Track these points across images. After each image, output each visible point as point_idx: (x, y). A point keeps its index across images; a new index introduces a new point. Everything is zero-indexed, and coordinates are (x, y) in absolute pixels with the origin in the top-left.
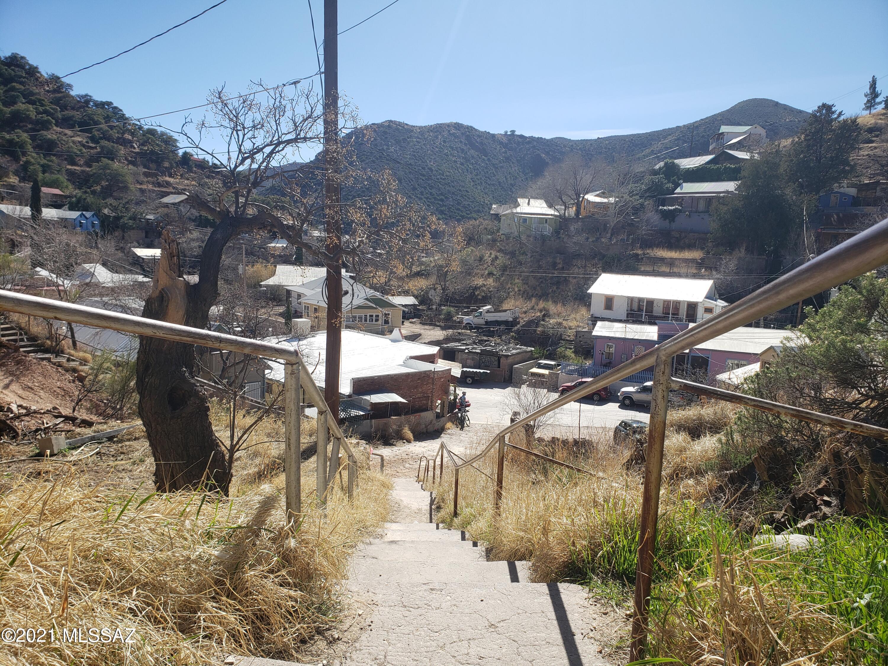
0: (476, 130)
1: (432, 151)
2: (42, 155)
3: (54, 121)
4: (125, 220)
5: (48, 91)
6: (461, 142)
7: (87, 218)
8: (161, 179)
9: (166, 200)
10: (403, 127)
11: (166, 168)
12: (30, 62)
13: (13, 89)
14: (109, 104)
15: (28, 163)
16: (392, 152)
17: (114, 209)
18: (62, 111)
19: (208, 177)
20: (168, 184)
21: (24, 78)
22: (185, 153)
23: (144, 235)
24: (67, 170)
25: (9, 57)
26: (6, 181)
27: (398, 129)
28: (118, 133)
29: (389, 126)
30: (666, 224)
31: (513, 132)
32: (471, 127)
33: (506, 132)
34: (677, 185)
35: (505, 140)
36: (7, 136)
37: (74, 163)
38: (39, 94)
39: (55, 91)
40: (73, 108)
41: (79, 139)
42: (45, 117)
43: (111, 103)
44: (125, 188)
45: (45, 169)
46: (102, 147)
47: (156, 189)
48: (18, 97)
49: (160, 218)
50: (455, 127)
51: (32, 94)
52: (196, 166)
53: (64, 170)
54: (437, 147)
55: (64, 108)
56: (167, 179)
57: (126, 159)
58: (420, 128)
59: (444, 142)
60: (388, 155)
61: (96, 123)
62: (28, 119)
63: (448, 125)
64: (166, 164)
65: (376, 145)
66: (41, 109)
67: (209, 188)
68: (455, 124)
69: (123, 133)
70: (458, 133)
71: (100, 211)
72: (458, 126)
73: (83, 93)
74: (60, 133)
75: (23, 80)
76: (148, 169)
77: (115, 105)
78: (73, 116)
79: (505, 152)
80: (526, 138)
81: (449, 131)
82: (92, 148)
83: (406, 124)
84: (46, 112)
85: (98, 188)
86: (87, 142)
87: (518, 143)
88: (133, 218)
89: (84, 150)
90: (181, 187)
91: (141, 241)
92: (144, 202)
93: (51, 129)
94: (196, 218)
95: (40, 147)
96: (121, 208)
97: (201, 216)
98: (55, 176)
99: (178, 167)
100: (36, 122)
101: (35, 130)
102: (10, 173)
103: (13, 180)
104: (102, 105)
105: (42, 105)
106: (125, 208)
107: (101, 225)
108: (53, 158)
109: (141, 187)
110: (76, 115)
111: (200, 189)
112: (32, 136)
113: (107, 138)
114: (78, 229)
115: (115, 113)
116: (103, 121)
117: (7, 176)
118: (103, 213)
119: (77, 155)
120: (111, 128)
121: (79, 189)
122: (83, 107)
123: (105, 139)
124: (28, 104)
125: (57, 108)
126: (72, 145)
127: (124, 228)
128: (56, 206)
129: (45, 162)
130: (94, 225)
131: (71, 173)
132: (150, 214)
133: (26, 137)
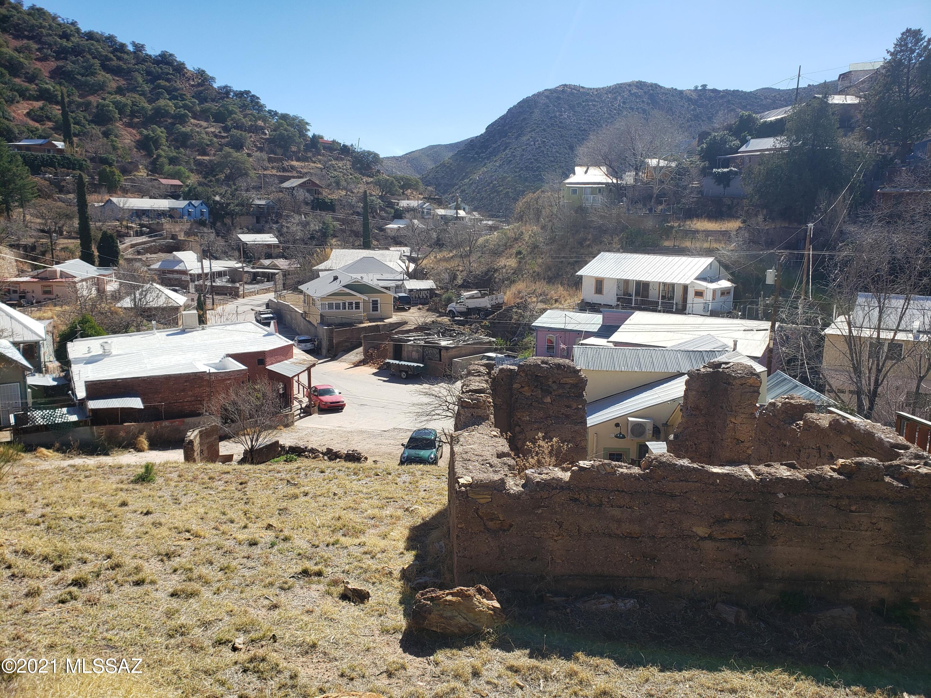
0: (661, 87)
1: (610, 114)
2: (173, 148)
3: (190, 114)
4: (232, 207)
5: (193, 86)
6: (643, 102)
7: (195, 207)
8: (286, 164)
9: (286, 185)
10: (579, 91)
11: (294, 152)
12: (178, 59)
13: (159, 86)
14: (248, 92)
15: (159, 156)
16: (565, 118)
17: (222, 196)
18: (201, 102)
19: (336, 159)
20: (293, 168)
21: (171, 74)
22: (314, 136)
23: (255, 220)
24: (195, 160)
25: (160, 55)
26: (134, 175)
27: (572, 94)
28: (250, 121)
29: (563, 91)
30: (720, 189)
31: (704, 86)
32: (656, 84)
33: (696, 87)
34: (744, 142)
35: (694, 96)
36: (145, 132)
37: (204, 153)
38: (181, 89)
39: (199, 85)
40: (213, 100)
41: (212, 130)
42: (183, 111)
43: (249, 92)
44: (246, 174)
45: (173, 161)
46: (232, 136)
47: (279, 174)
48: (162, 93)
49: (271, 203)
50: (637, 86)
51: (176, 90)
52: (324, 148)
53: (192, 161)
54: (615, 109)
55: (203, 100)
56: (295, 163)
57: (256, 146)
58: (597, 90)
59: (624, 103)
60: (560, 122)
61: (231, 113)
62: (166, 114)
63: (630, 85)
64: (294, 149)
65: (548, 112)
66: (180, 104)
67: (335, 170)
68: (637, 82)
69: (256, 121)
70: (640, 92)
71: (208, 198)
72: (640, 85)
73: (223, 84)
74: (196, 126)
75: (170, 76)
76: (275, 154)
77: (253, 93)
78: (210, 108)
79: (694, 110)
80: (720, 91)
81: (630, 91)
82: (223, 137)
83: (582, 87)
84: (185, 107)
85: (222, 176)
86: (220, 132)
87: (710, 99)
88: (241, 204)
89: (215, 139)
90: (305, 171)
91: (251, 227)
92: (258, 188)
93: (187, 122)
94: (313, 201)
95: (176, 140)
96: (228, 195)
97: (318, 199)
98: (178, 167)
99: (306, 151)
100: (174, 117)
101: (173, 124)
102: (141, 167)
103: (142, 173)
104: (241, 95)
105: (183, 100)
106: (233, 195)
107: (211, 212)
108: (182, 150)
109: (265, 173)
110: (214, 106)
111: (324, 172)
112: (169, 129)
113: (240, 126)
114: (186, 217)
115: (252, 101)
116: (237, 110)
117: (137, 170)
118: (214, 201)
119: (208, 145)
120: (245, 117)
121: (205, 178)
122: (222, 99)
123: (237, 128)
124: (170, 99)
125: (197, 102)
126: (204, 136)
127: (232, 214)
128: (175, 196)
129: (175, 154)
130: (202, 213)
131: (199, 163)
132: (260, 199)
133: (160, 132)
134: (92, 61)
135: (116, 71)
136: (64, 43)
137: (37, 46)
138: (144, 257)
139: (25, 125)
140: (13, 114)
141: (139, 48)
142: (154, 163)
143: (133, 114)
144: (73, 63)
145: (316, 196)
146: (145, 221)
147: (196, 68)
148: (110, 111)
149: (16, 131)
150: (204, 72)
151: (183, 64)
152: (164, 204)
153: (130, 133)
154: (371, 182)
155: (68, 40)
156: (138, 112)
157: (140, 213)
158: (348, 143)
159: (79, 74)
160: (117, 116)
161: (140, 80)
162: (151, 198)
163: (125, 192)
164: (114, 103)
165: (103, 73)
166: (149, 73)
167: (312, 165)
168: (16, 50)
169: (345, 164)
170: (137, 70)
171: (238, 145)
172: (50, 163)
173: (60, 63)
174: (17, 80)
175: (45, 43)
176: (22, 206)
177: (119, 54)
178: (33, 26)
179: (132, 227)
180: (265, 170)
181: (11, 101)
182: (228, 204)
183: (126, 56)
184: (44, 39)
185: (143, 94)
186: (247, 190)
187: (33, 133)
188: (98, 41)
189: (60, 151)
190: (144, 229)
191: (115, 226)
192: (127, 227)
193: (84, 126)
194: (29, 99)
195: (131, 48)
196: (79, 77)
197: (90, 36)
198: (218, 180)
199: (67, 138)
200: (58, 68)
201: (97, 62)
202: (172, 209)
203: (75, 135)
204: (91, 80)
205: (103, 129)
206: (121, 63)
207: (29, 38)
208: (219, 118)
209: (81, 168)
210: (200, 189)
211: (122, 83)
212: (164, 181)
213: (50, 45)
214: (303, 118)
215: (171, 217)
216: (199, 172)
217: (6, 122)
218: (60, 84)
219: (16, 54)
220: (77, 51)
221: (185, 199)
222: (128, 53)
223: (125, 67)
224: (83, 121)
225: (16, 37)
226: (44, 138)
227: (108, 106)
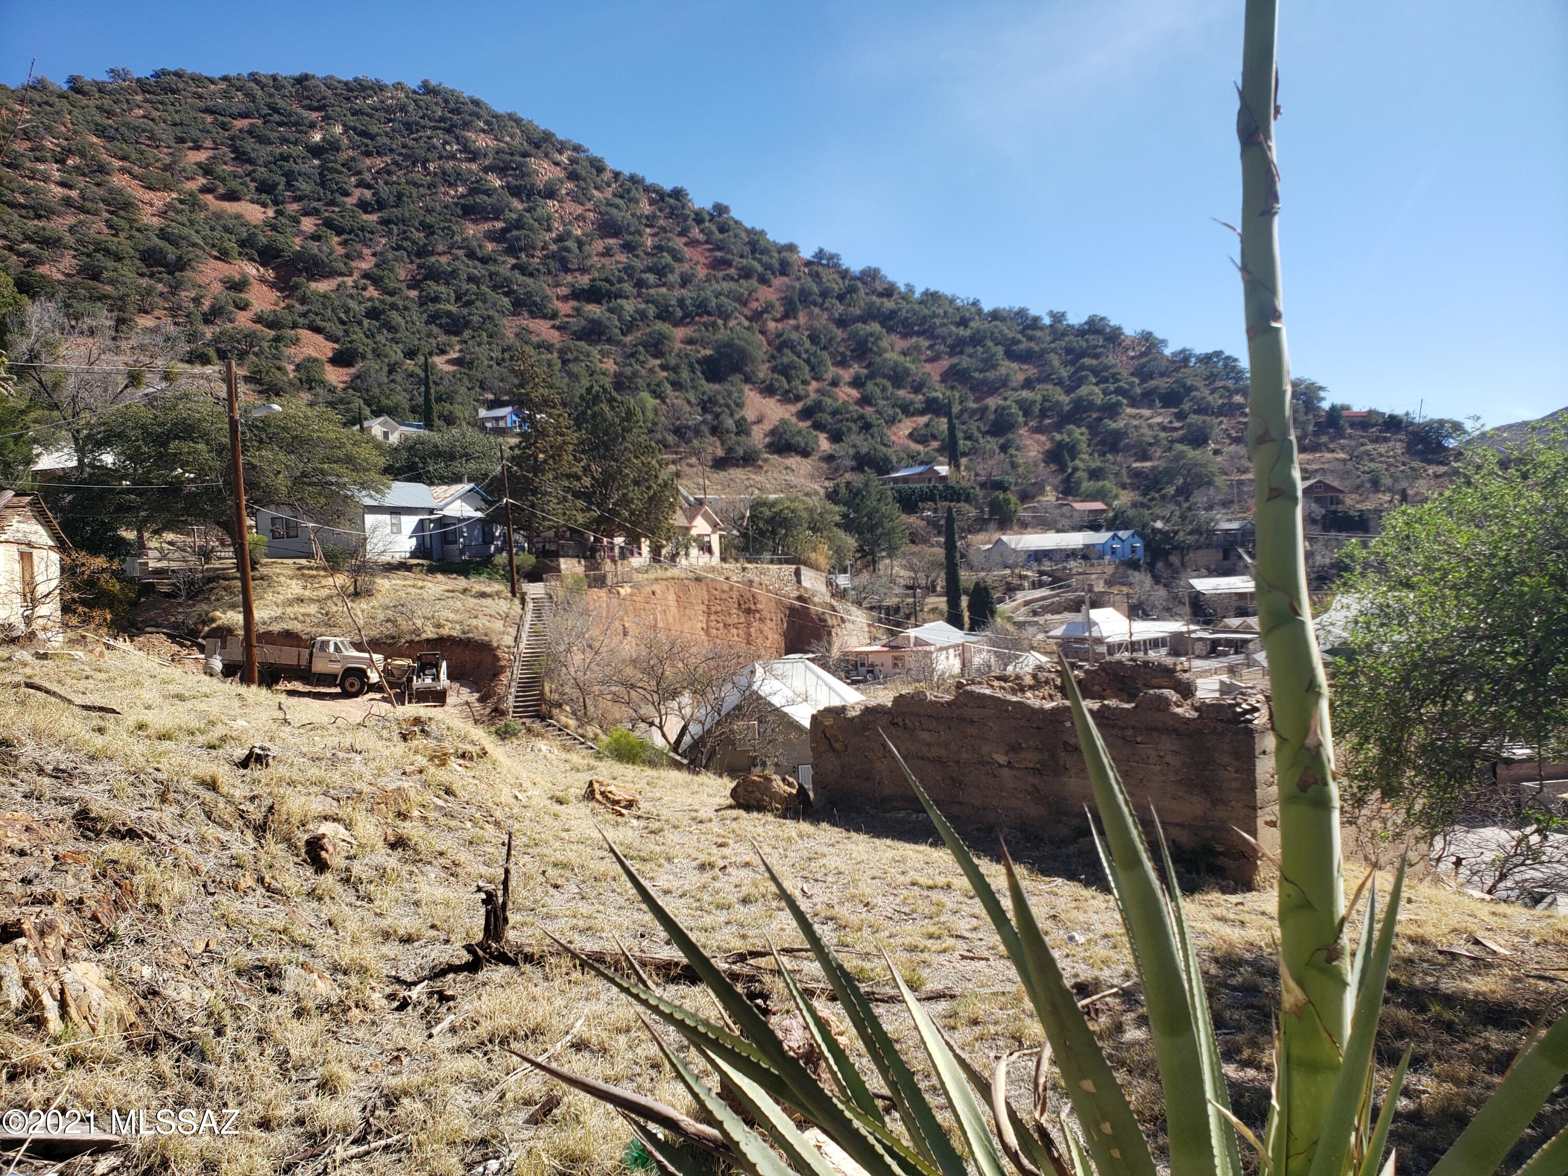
2: (1096, 455)
3: (1125, 401)
4: (1181, 536)
5: (1133, 358)
7: (1122, 541)
12: (1112, 323)
13: (1083, 368)
14: (1218, 354)
15: (1075, 469)
17: (1167, 520)
18: (1143, 381)
19: (1376, 440)
21: (1102, 346)
22: (1333, 408)
23: (1220, 555)
24: (1130, 469)
26: (1038, 502)
28: (1220, 398)
36: (1058, 437)
37: (1145, 457)
38: (1115, 366)
39: (1143, 355)
40: (1162, 375)
41: (1159, 419)
42: (1114, 398)
43: (1221, 352)
44: (1210, 483)
45: (1095, 474)
46: (1190, 425)
48: (1086, 377)
49: (1249, 526)
51: (1106, 368)
52: (1352, 425)
53: (1124, 472)
55: (1146, 376)
57: (1229, 436)
61: (1190, 389)
62: (1091, 406)
66: (1112, 388)
67: (1372, 460)
69: (1230, 397)
71: (1144, 526)
73: (1179, 348)
74: (1134, 417)
75: (1099, 350)
77: (1227, 353)
78: (1157, 387)
82: (1175, 429)
84: (1119, 391)
85: (1171, 490)
86: (1171, 422)
88: (1197, 531)
89: (1163, 435)
90: (1314, 467)
91: (1213, 567)
92: (1226, 504)
93: (1118, 414)
94: (1324, 517)
95: (1102, 443)
96: (1175, 518)
97: (1335, 512)
98: (1101, 483)
99: (1316, 434)
100: (1102, 409)
101: (1100, 419)
102: (1048, 488)
103: (1050, 497)
104: (1207, 359)
105: (1117, 381)
106: (1183, 518)
107: (1147, 547)
108: (1109, 456)
109: (1243, 477)
110: (1162, 384)
111: (1350, 466)
112: (1093, 429)
113: (1203, 409)
114: (1107, 557)
115: (1226, 366)
116: (1200, 384)
117: (1042, 491)
118: (1153, 529)
119: (1150, 444)
120: (1213, 392)
121: (1144, 495)
122: (1177, 370)
123: (1198, 412)
124: (1097, 384)
125: (1137, 381)
126: (1145, 431)
127: (1181, 549)
128: (1095, 527)
129: (1098, 464)
130: (1134, 550)
131: (1136, 474)
132: (1230, 520)
133: (1079, 434)
134: (994, 349)
135: (1025, 358)
136: (962, 332)
137: (927, 343)
138: (1040, 620)
139: (906, 449)
140: (893, 438)
141: (1058, 318)
142: (1067, 481)
143: (1043, 414)
144: (971, 356)
145: (1333, 508)
146: (1047, 566)
147: (1139, 330)
148: (1011, 415)
149: (894, 459)
150: (1150, 334)
151: (1119, 328)
152: (1076, 540)
153: (1038, 442)
154: (1445, 474)
155: (966, 327)
156: (1050, 409)
157: (1038, 556)
158: (1399, 411)
159: (976, 370)
160: (1021, 419)
161: (1056, 363)
162: (1058, 531)
163: (1024, 526)
164: (1017, 402)
165: (1007, 363)
166: (1069, 351)
167: (1329, 455)
168: (904, 353)
169: (1396, 447)
170: (1054, 351)
171: (1198, 439)
172: (929, 497)
173: (955, 360)
174: (901, 393)
175: (937, 337)
176: (890, 556)
177: (1030, 332)
178: (924, 317)
179: (1026, 577)
180: (1244, 473)
181: (892, 421)
182: (1176, 533)
183: (1038, 334)
184: (939, 331)
185: (1059, 383)
186: (1210, 508)
187: (913, 458)
188: (1003, 320)
189: (944, 478)
190: (1044, 578)
191: (1004, 577)
192: (1022, 577)
193: (977, 441)
194: (913, 415)
195: (1047, 321)
196: (976, 375)
197: (995, 315)
198: (1163, 497)
199: (954, 461)
200: (952, 367)
201: (1000, 350)
202: (1087, 546)
203: (964, 454)
204: (991, 375)
205: (1002, 441)
206: (1032, 344)
207: (919, 334)
208: (1170, 399)
209: (968, 500)
210: (1131, 513)
211: (1031, 371)
212: (1079, 506)
213: (944, 339)
214: (1313, 380)
215: (1085, 557)
216: (1134, 487)
217: (883, 449)
218: (952, 388)
219: (901, 359)
220: (976, 340)
221: (1108, 530)
222: (1042, 328)
223: (1037, 348)
224: (976, 434)
225: (904, 336)
226: (927, 463)
227: (1009, 407)
